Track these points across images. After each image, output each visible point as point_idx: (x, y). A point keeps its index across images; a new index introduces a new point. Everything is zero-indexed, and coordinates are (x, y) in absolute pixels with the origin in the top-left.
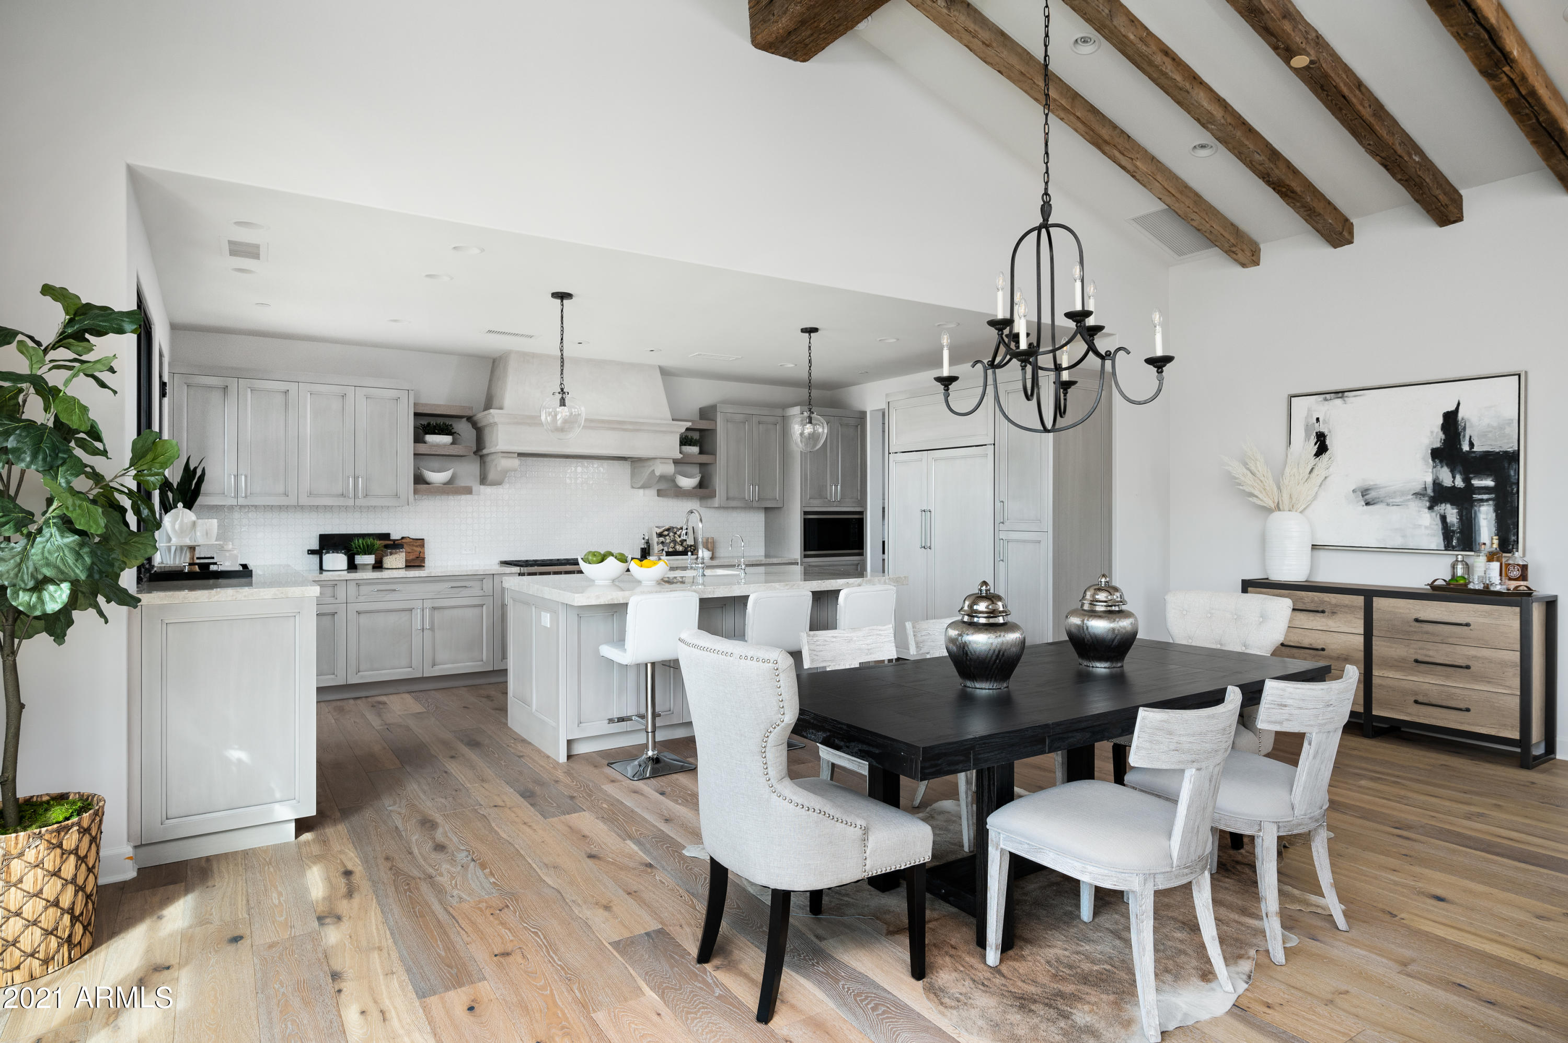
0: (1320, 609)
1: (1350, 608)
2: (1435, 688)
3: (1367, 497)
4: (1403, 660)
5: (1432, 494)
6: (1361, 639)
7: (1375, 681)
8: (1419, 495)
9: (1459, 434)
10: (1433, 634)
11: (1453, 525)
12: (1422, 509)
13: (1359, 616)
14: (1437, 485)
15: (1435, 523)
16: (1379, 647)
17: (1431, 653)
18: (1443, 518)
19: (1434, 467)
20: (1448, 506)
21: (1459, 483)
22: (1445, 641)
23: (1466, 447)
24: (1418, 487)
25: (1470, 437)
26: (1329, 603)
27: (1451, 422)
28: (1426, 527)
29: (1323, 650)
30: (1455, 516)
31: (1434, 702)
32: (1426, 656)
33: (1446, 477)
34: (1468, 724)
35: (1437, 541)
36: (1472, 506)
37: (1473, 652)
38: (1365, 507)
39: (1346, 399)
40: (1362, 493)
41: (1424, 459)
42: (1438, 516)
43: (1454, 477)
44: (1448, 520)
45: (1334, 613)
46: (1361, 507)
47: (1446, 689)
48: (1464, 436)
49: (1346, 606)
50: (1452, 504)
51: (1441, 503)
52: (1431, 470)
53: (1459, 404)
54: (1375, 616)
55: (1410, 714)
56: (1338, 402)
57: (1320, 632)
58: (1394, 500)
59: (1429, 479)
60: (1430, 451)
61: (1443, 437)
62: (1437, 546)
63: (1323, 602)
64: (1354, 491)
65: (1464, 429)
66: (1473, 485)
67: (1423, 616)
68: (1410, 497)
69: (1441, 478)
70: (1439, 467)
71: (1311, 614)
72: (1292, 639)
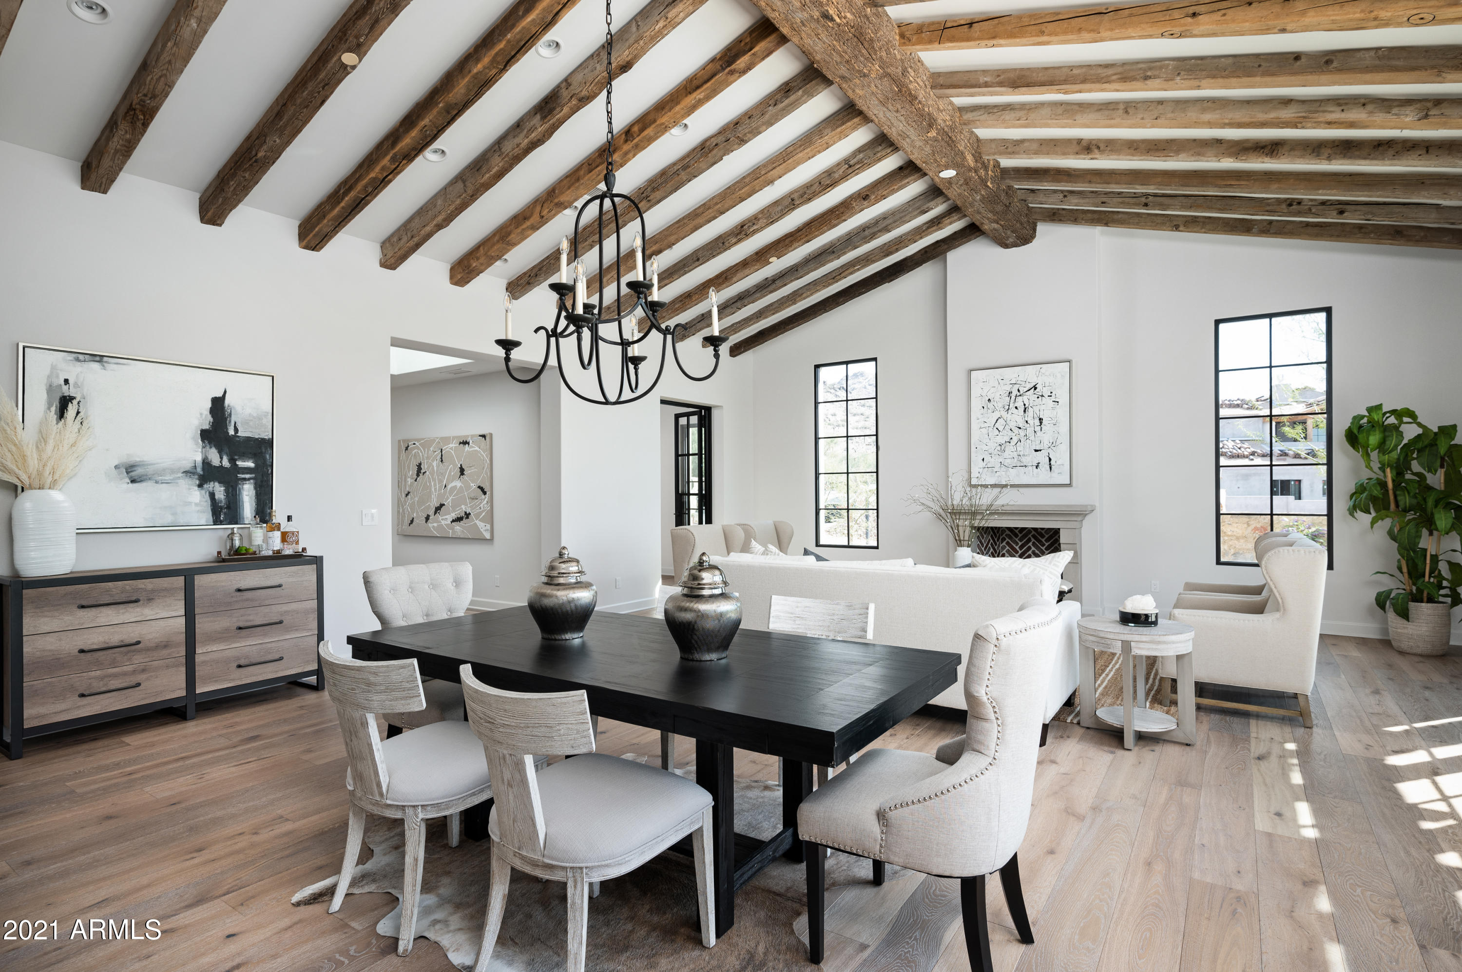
0: (134, 598)
1: (169, 592)
2: (255, 648)
3: (133, 474)
4: (227, 630)
5: (201, 473)
6: (182, 620)
7: (198, 659)
8: (189, 473)
9: (226, 419)
10: (252, 600)
11: (221, 501)
12: (192, 487)
13: (179, 598)
14: (206, 463)
15: (204, 500)
16: (203, 625)
17: (251, 618)
18: (212, 495)
19: (203, 447)
20: (217, 484)
21: (226, 463)
22: (262, 604)
23: (231, 432)
24: (188, 466)
25: (235, 423)
26: (145, 590)
27: (218, 406)
28: (196, 504)
29: (138, 643)
30: (222, 493)
31: (254, 661)
32: (247, 621)
33: (214, 457)
34: (282, 670)
35: (206, 517)
36: (237, 484)
37: (285, 608)
38: (131, 485)
39: (106, 365)
40: (126, 469)
41: (194, 438)
42: (207, 493)
43: (221, 458)
44: (217, 497)
45: (150, 600)
46: (125, 485)
47: (264, 646)
48: (230, 422)
49: (166, 590)
50: (219, 483)
51: (210, 481)
52: (200, 450)
53: (225, 392)
54: (197, 594)
55: (233, 680)
56: (96, 366)
57: (133, 624)
58: (163, 478)
59: (199, 458)
60: (199, 432)
61: (212, 420)
62: (206, 521)
63: (138, 590)
64: (116, 467)
65: (230, 415)
66: (237, 465)
67: (243, 585)
68: (180, 475)
69: (209, 458)
70: (208, 447)
71: (122, 606)
72: (96, 641)
